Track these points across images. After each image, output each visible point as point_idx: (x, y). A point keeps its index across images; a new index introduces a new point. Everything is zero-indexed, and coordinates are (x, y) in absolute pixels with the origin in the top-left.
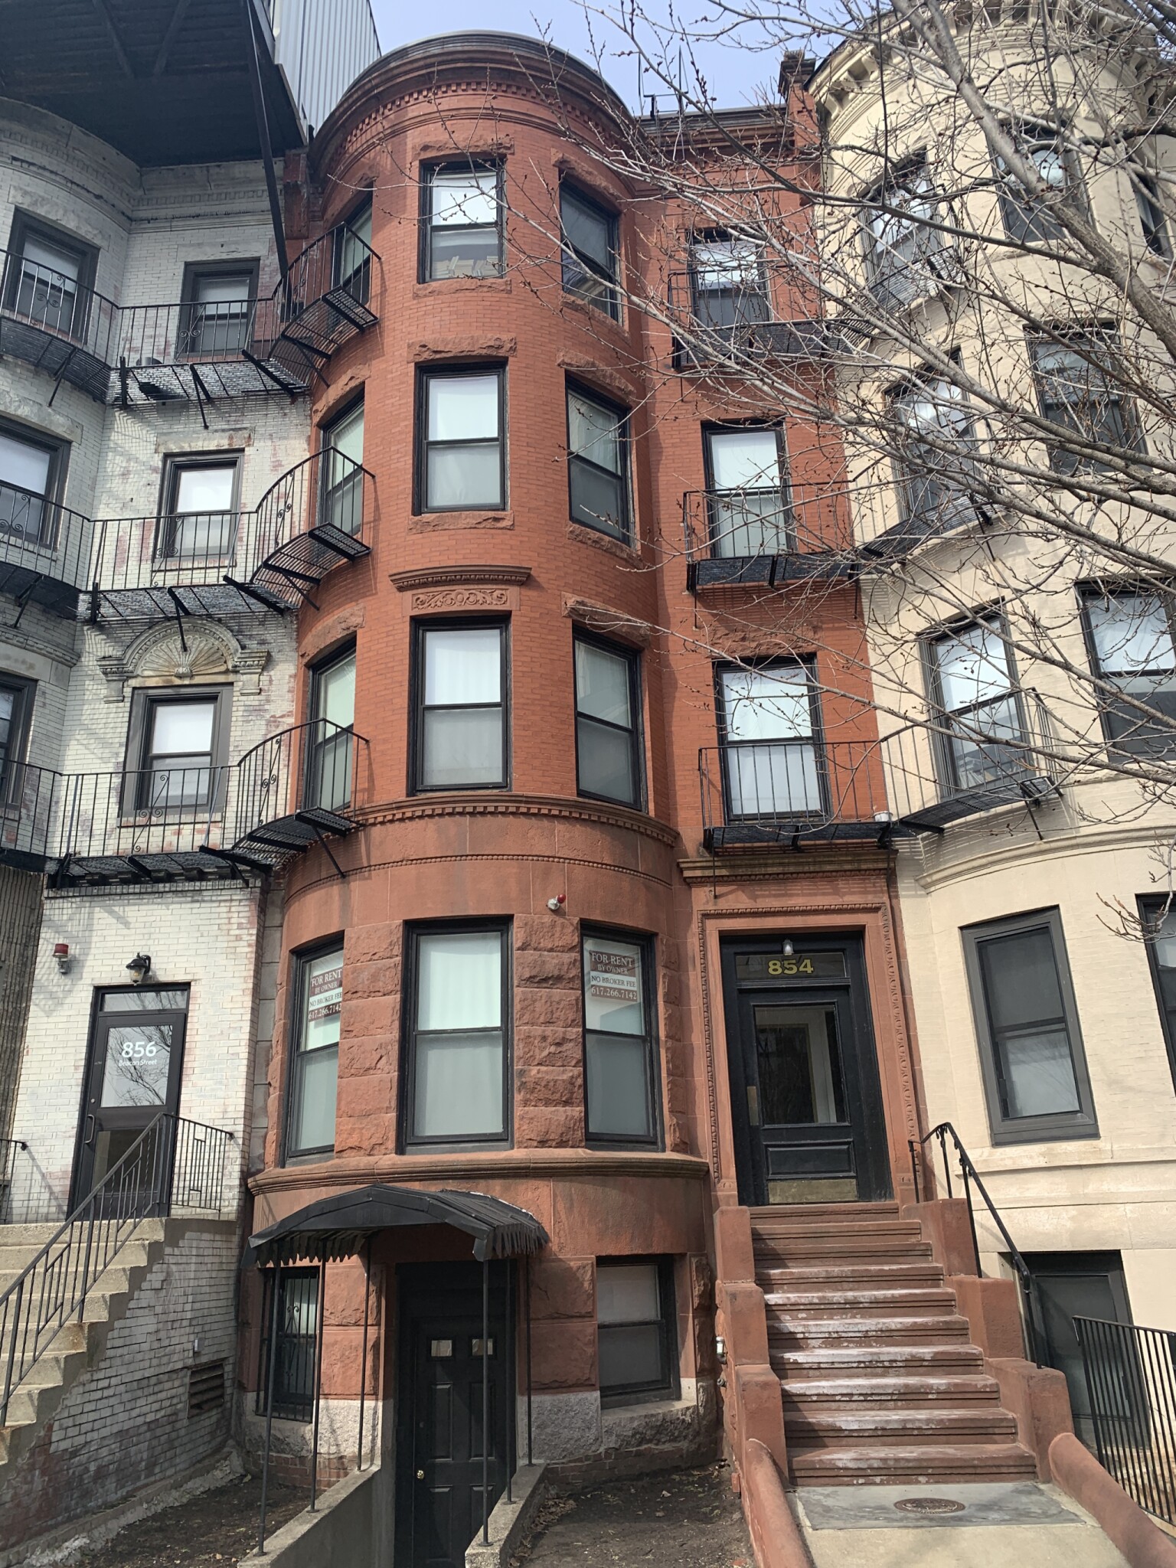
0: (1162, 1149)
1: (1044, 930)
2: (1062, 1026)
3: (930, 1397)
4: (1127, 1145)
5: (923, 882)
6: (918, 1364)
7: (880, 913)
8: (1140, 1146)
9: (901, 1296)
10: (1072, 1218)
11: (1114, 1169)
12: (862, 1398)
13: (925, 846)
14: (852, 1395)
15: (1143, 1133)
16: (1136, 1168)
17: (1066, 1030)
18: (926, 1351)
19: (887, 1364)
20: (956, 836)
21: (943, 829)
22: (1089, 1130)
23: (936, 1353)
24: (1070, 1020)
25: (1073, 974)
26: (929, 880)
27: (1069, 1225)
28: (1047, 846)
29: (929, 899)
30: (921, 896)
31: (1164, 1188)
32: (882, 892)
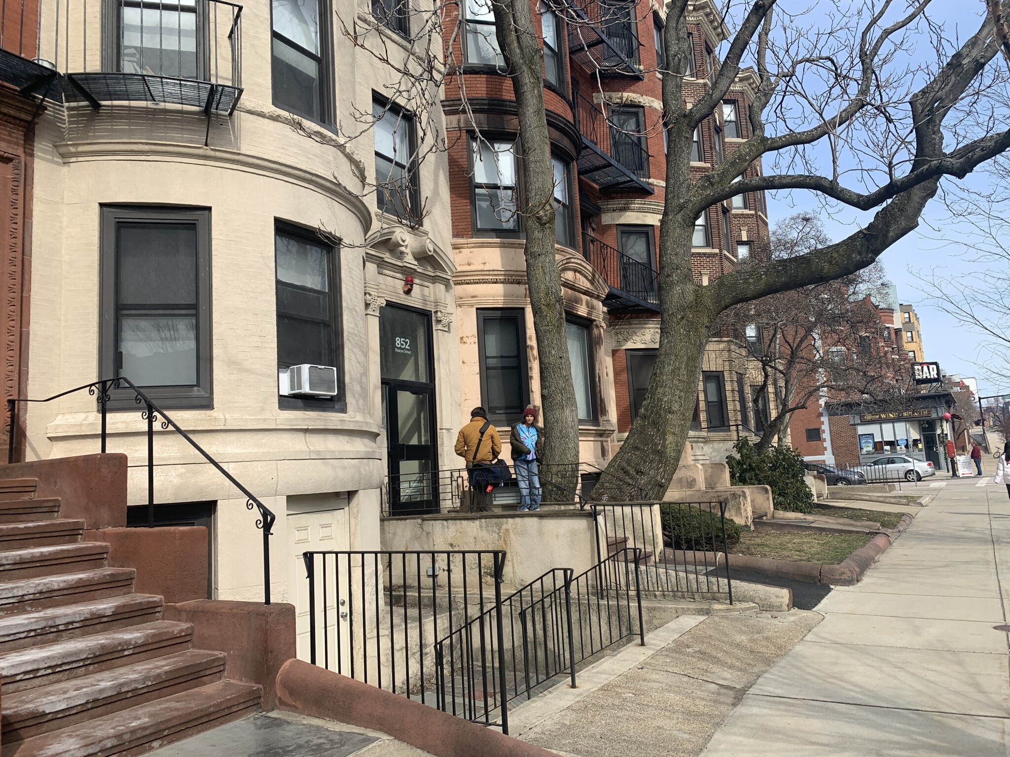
0: (265, 420)
1: (192, 226)
2: (193, 312)
3: (126, 653)
4: (237, 415)
5: (63, 150)
6: (97, 621)
7: (10, 165)
8: (248, 417)
9: (50, 553)
10: (180, 475)
11: (223, 435)
12: (49, 671)
13: (70, 116)
14: (38, 670)
15: (249, 406)
16: (241, 435)
17: (196, 316)
18: (106, 605)
19: (61, 628)
20: (115, 115)
21: (100, 106)
22: (204, 402)
23: (117, 607)
24: (202, 307)
25: (214, 269)
26: (73, 149)
27: (176, 481)
28: (213, 153)
29: (65, 169)
30: (57, 163)
31: (261, 451)
32: (17, 144)
